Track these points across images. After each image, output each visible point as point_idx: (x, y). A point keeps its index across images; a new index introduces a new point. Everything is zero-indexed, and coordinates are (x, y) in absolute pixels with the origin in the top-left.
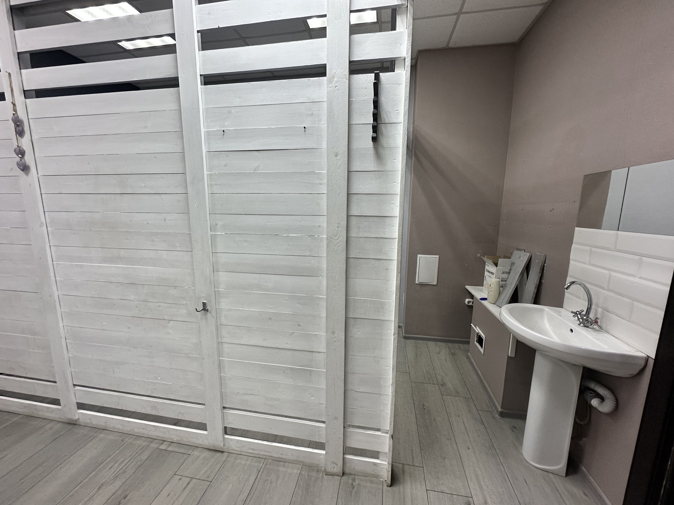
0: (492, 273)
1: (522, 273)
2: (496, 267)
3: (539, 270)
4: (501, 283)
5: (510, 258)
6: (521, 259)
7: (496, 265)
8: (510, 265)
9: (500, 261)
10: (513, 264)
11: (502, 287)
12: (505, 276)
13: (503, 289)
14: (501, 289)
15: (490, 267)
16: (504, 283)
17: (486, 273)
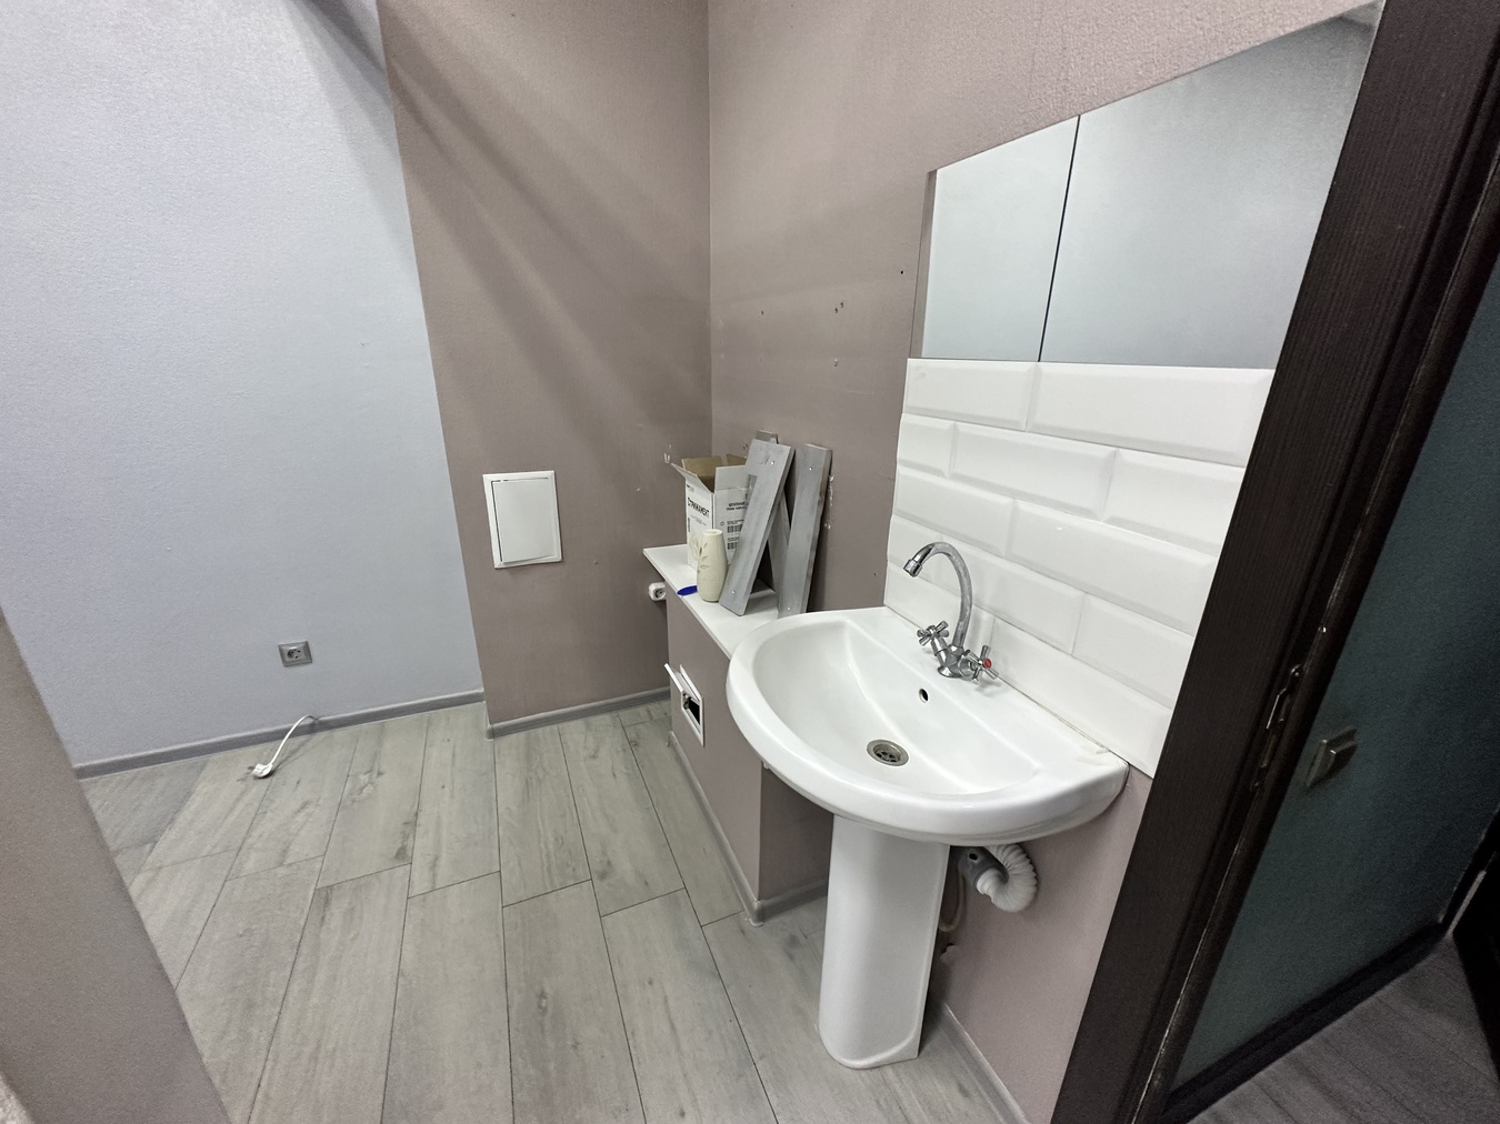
0: (702, 509)
1: (776, 507)
2: (711, 494)
3: (818, 498)
4: (728, 536)
5: (742, 461)
6: (769, 464)
7: (709, 483)
8: (745, 481)
9: (721, 473)
10: (751, 480)
11: (731, 546)
12: (736, 515)
13: (736, 556)
14: (730, 553)
15: (696, 493)
16: (734, 535)
17: (690, 511)
